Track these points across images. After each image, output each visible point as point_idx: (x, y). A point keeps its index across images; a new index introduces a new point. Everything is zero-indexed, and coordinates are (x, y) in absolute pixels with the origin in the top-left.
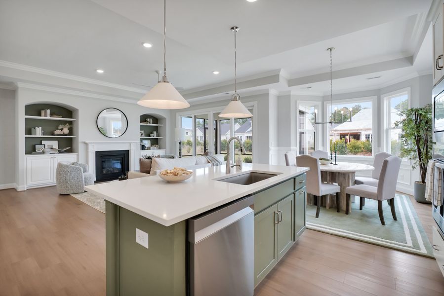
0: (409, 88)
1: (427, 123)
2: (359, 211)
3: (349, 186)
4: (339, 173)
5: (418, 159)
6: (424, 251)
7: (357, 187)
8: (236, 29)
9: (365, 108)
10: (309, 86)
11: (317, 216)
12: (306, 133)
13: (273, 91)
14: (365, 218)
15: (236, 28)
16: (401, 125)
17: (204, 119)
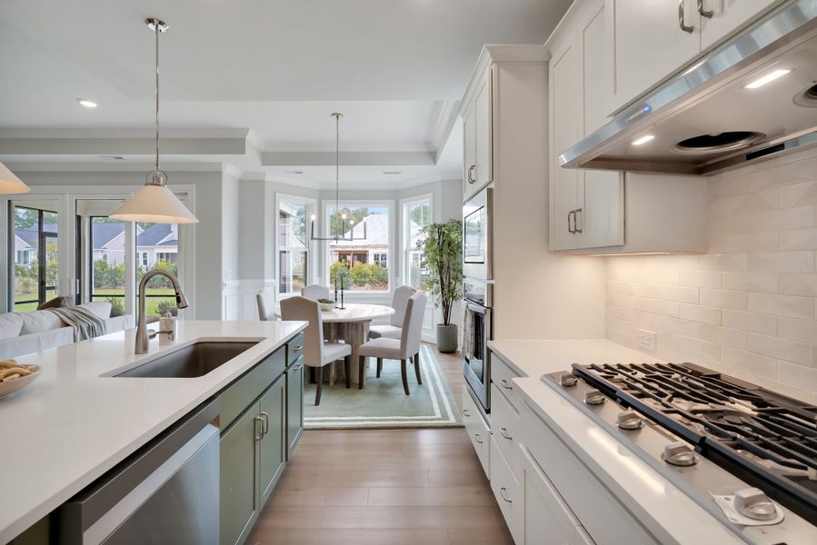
0: (431, 194)
1: (449, 244)
2: (376, 379)
3: (363, 343)
4: (348, 323)
5: (440, 293)
6: (452, 421)
7: (373, 343)
8: (160, 27)
9: (373, 213)
10: (299, 171)
11: (317, 403)
12: (289, 252)
13: (231, 168)
14: (384, 388)
15: (161, 23)
16: (423, 246)
17: (41, 212)
